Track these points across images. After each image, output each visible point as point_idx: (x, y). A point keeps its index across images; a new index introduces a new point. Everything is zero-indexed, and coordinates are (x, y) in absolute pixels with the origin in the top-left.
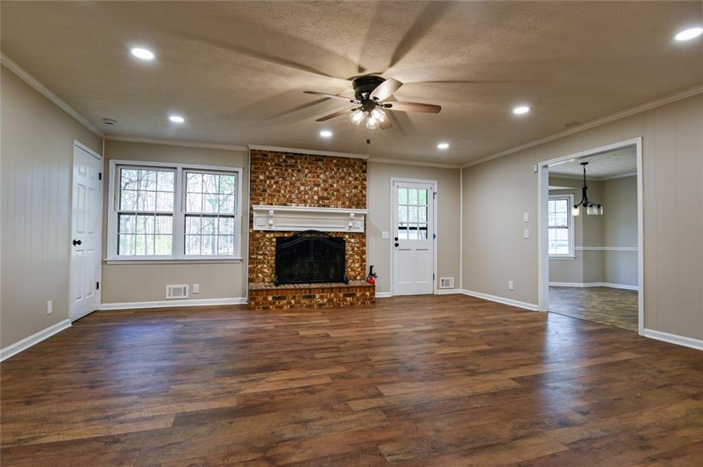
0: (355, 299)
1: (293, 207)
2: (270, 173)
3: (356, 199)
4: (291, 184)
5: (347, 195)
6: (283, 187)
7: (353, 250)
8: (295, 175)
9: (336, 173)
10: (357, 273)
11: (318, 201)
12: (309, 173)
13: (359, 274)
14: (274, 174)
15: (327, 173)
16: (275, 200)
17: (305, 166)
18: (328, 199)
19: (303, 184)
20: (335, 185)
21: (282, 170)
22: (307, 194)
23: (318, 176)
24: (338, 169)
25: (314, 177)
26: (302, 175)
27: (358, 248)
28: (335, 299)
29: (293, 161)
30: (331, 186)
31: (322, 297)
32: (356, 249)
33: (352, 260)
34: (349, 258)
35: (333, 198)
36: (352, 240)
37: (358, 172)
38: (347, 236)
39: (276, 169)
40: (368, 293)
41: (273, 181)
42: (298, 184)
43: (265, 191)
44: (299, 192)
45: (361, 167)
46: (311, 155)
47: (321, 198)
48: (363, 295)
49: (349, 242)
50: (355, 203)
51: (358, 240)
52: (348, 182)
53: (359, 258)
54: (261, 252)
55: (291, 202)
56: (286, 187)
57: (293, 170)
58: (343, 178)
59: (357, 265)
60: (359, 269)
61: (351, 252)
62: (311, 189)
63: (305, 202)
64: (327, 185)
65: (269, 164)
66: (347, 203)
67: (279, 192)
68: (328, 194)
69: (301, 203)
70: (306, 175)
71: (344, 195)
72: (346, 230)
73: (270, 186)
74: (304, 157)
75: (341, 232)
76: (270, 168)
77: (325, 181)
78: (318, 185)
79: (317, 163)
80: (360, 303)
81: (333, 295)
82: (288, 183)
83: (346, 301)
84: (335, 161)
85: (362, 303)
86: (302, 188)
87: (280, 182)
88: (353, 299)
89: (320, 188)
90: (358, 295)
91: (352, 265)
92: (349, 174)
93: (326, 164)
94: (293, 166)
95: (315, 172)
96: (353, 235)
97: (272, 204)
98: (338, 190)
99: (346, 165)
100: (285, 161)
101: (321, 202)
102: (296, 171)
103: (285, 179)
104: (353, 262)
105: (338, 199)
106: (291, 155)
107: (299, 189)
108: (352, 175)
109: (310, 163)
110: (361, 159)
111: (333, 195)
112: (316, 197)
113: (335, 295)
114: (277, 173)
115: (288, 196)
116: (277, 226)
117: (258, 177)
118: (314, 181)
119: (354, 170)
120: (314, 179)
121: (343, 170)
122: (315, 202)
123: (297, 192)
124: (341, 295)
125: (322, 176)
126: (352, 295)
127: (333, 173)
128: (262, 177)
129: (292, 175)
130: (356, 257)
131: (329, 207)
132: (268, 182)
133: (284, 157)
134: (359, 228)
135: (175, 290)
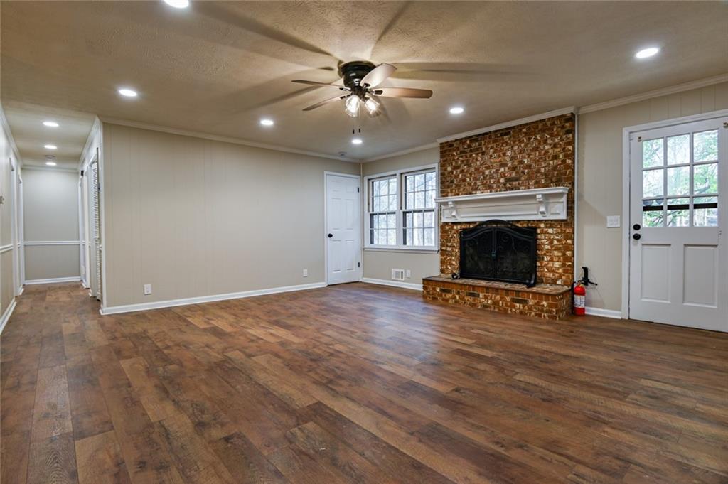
0: (526, 308)
1: (478, 195)
2: (456, 162)
3: (556, 173)
4: (476, 169)
5: (543, 170)
6: (469, 175)
7: (551, 243)
8: (479, 159)
9: (526, 146)
10: (557, 275)
11: (505, 185)
12: (494, 153)
13: (560, 277)
14: (459, 163)
15: (516, 148)
16: (461, 190)
17: (490, 146)
18: (517, 180)
19: (488, 168)
20: (526, 161)
21: (466, 157)
22: (493, 178)
23: (504, 154)
24: (530, 139)
25: (500, 156)
26: (486, 157)
27: (558, 240)
28: (501, 302)
29: (477, 144)
30: (521, 162)
31: (486, 297)
32: (555, 242)
33: (549, 258)
34: (545, 254)
35: (523, 178)
36: (550, 231)
37: (557, 136)
38: (542, 225)
39: (462, 157)
40: (545, 303)
41: (459, 171)
42: (483, 168)
43: (452, 182)
44: (484, 177)
45: (563, 127)
46: (496, 131)
47: (508, 180)
48: (538, 304)
49: (546, 233)
50: (554, 179)
51: (559, 230)
52: (543, 152)
53: (560, 254)
54: (449, 244)
55: (477, 189)
56: (471, 174)
57: (477, 154)
58: (536, 149)
59: (557, 264)
60: (560, 271)
61: (548, 247)
62: (497, 172)
63: (490, 188)
64: (516, 163)
65: (455, 153)
66: (543, 181)
67: (464, 180)
68: (517, 173)
69: (486, 189)
70: (491, 156)
71: (538, 171)
72: (540, 217)
73: (456, 176)
74: (488, 136)
75: (534, 221)
76: (456, 158)
77: (512, 158)
78: (504, 165)
79: (503, 139)
80: (533, 313)
81: (498, 297)
82: (472, 169)
83: (514, 307)
84: (524, 130)
85: (536, 314)
86: (487, 172)
87: (466, 170)
88: (524, 307)
89: (507, 168)
90: (531, 302)
91: (550, 264)
92: (545, 142)
93: (514, 137)
94: (476, 150)
95: (501, 150)
96: (550, 223)
97: (458, 195)
98: (529, 167)
99: (540, 130)
100: (469, 146)
101: (508, 185)
102: (480, 155)
103: (470, 166)
104: (551, 260)
105: (530, 178)
106: (474, 138)
107: (484, 173)
108: (549, 141)
109: (494, 142)
110: (563, 116)
111: (523, 173)
112: (502, 180)
113: (501, 298)
114: (463, 161)
115: (473, 184)
116: (462, 217)
117: (446, 170)
118: (500, 161)
119: (551, 135)
120: (500, 159)
121: (536, 139)
122: (502, 185)
123: (482, 177)
124: (508, 299)
125: (509, 153)
126: (524, 302)
127: (523, 145)
128: (449, 169)
129: (477, 160)
130: (556, 253)
131: (519, 189)
132: (454, 173)
133: (468, 142)
134: (558, 214)
135: (397, 273)
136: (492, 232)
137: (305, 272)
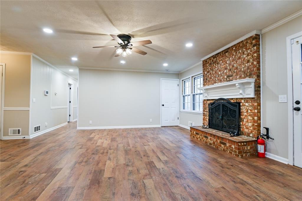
0: (226, 148)
1: (216, 85)
2: (208, 69)
3: (249, 70)
4: (216, 72)
5: (243, 70)
6: (212, 75)
7: (247, 111)
8: (217, 67)
9: (235, 57)
10: (250, 131)
11: (227, 79)
12: (222, 62)
13: (252, 132)
14: (209, 69)
15: (231, 59)
16: (210, 83)
17: (220, 59)
18: (232, 76)
19: (220, 71)
20: (235, 65)
21: (212, 66)
22: (222, 76)
23: (226, 63)
24: (237, 53)
25: (224, 64)
26: (219, 65)
27: (251, 110)
28: (216, 143)
29: (216, 59)
30: (233, 66)
31: (210, 139)
32: (249, 111)
33: (246, 120)
34: (244, 118)
35: (234, 75)
36: (247, 104)
37: (249, 49)
38: (243, 101)
39: (210, 66)
40: (233, 146)
41: (209, 73)
42: (218, 71)
43: (207, 79)
44: (218, 76)
45: (251, 43)
46: (222, 51)
47: (228, 76)
48: (230, 146)
49: (245, 105)
50: (248, 74)
51: (251, 104)
52: (243, 59)
53: (251, 118)
54: (206, 110)
55: (216, 82)
56: (213, 75)
57: (216, 64)
58: (239, 58)
59: (250, 124)
60: (251, 128)
61: (245, 114)
62: (223, 73)
63: (221, 81)
64: (231, 67)
65: (207, 65)
66: (243, 76)
67: (211, 78)
68: (232, 72)
69: (219, 82)
70: (221, 64)
71: (241, 71)
72: (241, 97)
73: (208, 76)
74: (219, 54)
75: (239, 98)
76: (208, 67)
77: (230, 64)
78: (226, 69)
79: (225, 55)
80: (228, 152)
81: (215, 140)
82: (214, 72)
83: (221, 146)
84: (234, 48)
85: (230, 152)
86: (219, 73)
87: (211, 73)
88: (225, 147)
89: (227, 70)
90: (228, 145)
91: (247, 124)
92: (243, 53)
93: (230, 53)
94: (215, 62)
95: (225, 61)
96: (247, 100)
97: (209, 85)
98: (237, 68)
99: (241, 47)
100: (213, 61)
101: (228, 79)
102: (217, 64)
103: (213, 71)
104: (247, 122)
105: (237, 75)
106: (214, 56)
107: (218, 74)
108: (245, 53)
109: (222, 57)
110: (251, 37)
111: (234, 72)
112: (225, 77)
114: (210, 68)
115: (214, 80)
116: (210, 97)
117: (204, 74)
118: (225, 67)
119: (247, 49)
120: (225, 65)
121: (239, 53)
122: (225, 80)
123: (217, 76)
124: (219, 141)
125: (228, 62)
126: (224, 144)
127: (234, 57)
128: (206, 73)
129: (216, 67)
130: (250, 118)
131: (232, 80)
132: (208, 75)
133: (212, 59)
134: (249, 94)
135: (190, 123)
136: (220, 105)
137: (151, 120)
